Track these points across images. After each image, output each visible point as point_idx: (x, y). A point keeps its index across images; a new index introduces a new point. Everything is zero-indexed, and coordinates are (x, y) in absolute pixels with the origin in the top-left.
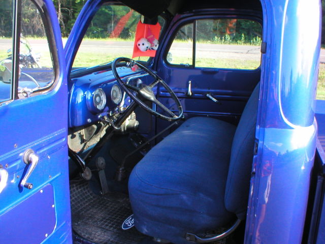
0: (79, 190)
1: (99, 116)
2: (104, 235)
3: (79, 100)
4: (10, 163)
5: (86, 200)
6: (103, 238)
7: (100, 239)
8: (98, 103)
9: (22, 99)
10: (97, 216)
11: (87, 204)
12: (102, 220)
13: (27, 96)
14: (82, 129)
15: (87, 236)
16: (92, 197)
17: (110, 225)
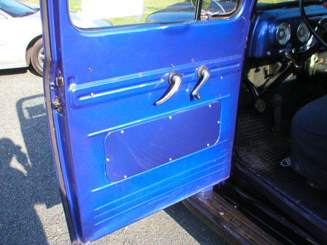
0: (252, 121)
1: (280, 51)
2: (262, 165)
3: (262, 32)
4: (185, 74)
5: (256, 131)
6: (260, 167)
7: (257, 167)
8: (281, 38)
9: (203, 21)
10: (261, 148)
11: (256, 135)
12: (265, 152)
13: (208, 19)
14: (267, 65)
15: (246, 160)
16: (262, 130)
17: (270, 158)
